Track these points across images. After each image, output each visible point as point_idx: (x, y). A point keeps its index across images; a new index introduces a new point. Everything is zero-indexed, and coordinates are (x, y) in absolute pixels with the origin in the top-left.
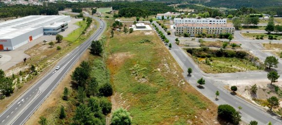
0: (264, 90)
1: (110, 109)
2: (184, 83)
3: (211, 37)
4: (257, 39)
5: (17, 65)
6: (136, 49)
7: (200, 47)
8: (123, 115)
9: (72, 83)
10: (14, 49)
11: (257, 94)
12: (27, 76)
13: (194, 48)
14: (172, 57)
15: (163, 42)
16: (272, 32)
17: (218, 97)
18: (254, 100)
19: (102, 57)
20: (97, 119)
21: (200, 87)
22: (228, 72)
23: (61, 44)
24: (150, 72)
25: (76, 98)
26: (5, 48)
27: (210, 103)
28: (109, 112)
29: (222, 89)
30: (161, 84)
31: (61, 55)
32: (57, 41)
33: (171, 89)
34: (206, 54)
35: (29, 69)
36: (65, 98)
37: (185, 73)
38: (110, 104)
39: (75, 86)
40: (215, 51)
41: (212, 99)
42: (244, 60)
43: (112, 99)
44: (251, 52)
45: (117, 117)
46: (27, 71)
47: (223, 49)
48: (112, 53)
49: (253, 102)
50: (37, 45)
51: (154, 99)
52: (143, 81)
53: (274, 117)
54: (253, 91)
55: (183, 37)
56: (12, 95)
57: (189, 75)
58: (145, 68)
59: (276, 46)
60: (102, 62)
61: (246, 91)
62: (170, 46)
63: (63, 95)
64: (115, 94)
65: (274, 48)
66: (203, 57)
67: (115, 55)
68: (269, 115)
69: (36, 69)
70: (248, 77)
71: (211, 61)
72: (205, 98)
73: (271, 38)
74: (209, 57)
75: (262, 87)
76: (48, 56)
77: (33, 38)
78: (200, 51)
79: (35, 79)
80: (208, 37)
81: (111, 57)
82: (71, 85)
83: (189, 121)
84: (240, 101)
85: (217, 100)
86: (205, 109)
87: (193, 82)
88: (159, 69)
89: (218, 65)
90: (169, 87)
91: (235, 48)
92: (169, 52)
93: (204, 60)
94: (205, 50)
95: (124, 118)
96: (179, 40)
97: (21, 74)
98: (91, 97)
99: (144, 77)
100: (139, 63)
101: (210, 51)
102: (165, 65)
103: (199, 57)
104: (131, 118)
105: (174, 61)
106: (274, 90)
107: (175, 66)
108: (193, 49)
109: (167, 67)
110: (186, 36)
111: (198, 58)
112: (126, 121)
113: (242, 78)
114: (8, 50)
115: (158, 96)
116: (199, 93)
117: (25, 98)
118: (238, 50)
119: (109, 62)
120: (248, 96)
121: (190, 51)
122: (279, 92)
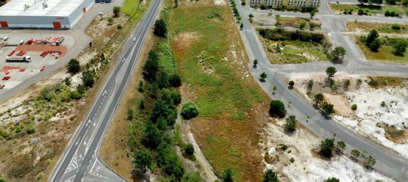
0: (320, 84)
1: (180, 100)
2: (247, 76)
3: (292, 10)
4: (345, 13)
5: (85, 50)
6: (204, 27)
7: (275, 27)
8: (192, 106)
9: (144, 74)
10: (71, 26)
11: (313, 87)
12: (99, 65)
13: (268, 27)
14: (241, 42)
15: (235, 18)
16: (365, 4)
17: (275, 91)
18: (308, 94)
19: (166, 38)
20: (170, 110)
21: (262, 81)
22: (294, 62)
23: (119, 18)
24: (217, 61)
25: (149, 90)
26: (62, 26)
27: (267, 97)
28: (180, 102)
29: (281, 83)
30: (227, 76)
31: (124, 36)
32: (114, 15)
33: (235, 81)
34: (280, 36)
35: (98, 56)
36: (141, 90)
37: (252, 64)
38: (179, 96)
39: (146, 77)
40: (290, 33)
41: (269, 94)
42: (319, 44)
43: (181, 90)
44: (329, 34)
45: (187, 109)
46: (97, 59)
47: (299, 30)
48: (177, 32)
49: (306, 96)
50: (94, 20)
51: (218, 91)
52: (210, 71)
53: (317, 111)
54: (310, 85)
55: (259, 9)
56: (95, 86)
57: (255, 67)
58: (213, 57)
59: (361, 25)
60: (168, 46)
61: (303, 86)
62: (242, 26)
63: (138, 87)
64: (184, 84)
65: (357, 29)
66: (276, 40)
67: (181, 35)
68: (313, 109)
69: (105, 55)
70: (312, 70)
71: (284, 45)
72: (264, 92)
73: (361, 13)
74: (282, 40)
75: (319, 81)
76: (111, 38)
77: (87, 10)
78: (274, 32)
79: (108, 69)
80: (289, 10)
81: (176, 39)
82: (143, 76)
83: (245, 113)
84: (294, 95)
85: (274, 94)
86: (261, 102)
87: (256, 75)
88: (226, 59)
89: (289, 52)
90: (233, 80)
91: (314, 29)
92: (239, 34)
93: (275, 44)
94: (279, 31)
95: (192, 109)
96: (254, 14)
97: (92, 62)
98: (163, 89)
99: (210, 68)
100: (206, 49)
101: (285, 32)
102: (234, 52)
103: (271, 39)
104: (198, 109)
105: (243, 47)
106: (329, 84)
107: (243, 55)
108: (267, 30)
109: (235, 55)
110: (263, 8)
111: (271, 41)
112: (195, 111)
113: (304, 70)
114: (66, 29)
115: (223, 88)
116: (259, 87)
117: (106, 89)
118: (316, 31)
119: (175, 46)
120: (303, 90)
121: (263, 33)
122: (333, 86)
